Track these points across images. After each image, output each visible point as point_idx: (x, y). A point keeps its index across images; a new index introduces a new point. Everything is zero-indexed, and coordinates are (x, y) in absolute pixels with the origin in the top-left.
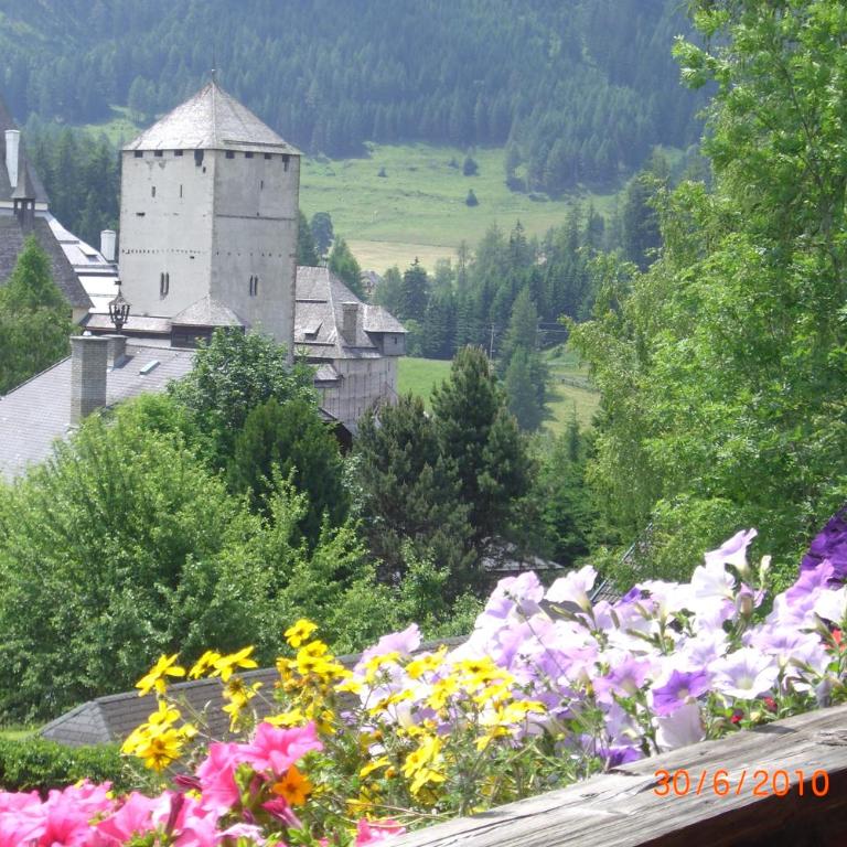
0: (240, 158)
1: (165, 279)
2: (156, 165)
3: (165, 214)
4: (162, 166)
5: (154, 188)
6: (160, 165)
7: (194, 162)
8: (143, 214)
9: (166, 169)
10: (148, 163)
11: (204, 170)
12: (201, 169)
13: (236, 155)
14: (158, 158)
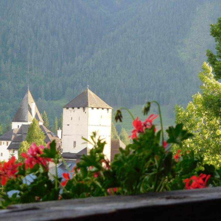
0: (95, 109)
1: (75, 143)
2: (72, 111)
3: (75, 125)
4: (74, 112)
5: (72, 118)
6: (73, 111)
7: (83, 111)
8: (69, 125)
9: (75, 112)
10: (70, 111)
11: (85, 113)
12: (85, 112)
13: (94, 108)
14: (73, 109)
